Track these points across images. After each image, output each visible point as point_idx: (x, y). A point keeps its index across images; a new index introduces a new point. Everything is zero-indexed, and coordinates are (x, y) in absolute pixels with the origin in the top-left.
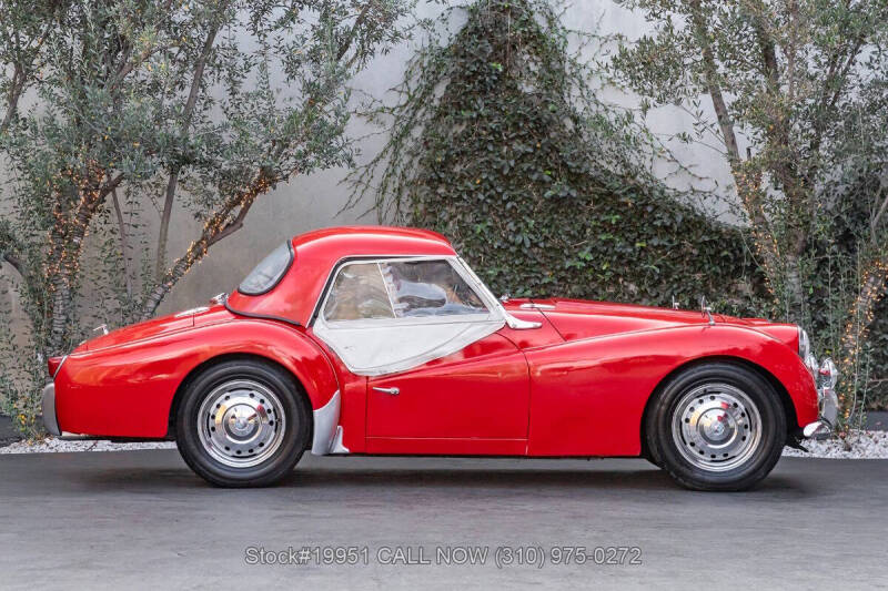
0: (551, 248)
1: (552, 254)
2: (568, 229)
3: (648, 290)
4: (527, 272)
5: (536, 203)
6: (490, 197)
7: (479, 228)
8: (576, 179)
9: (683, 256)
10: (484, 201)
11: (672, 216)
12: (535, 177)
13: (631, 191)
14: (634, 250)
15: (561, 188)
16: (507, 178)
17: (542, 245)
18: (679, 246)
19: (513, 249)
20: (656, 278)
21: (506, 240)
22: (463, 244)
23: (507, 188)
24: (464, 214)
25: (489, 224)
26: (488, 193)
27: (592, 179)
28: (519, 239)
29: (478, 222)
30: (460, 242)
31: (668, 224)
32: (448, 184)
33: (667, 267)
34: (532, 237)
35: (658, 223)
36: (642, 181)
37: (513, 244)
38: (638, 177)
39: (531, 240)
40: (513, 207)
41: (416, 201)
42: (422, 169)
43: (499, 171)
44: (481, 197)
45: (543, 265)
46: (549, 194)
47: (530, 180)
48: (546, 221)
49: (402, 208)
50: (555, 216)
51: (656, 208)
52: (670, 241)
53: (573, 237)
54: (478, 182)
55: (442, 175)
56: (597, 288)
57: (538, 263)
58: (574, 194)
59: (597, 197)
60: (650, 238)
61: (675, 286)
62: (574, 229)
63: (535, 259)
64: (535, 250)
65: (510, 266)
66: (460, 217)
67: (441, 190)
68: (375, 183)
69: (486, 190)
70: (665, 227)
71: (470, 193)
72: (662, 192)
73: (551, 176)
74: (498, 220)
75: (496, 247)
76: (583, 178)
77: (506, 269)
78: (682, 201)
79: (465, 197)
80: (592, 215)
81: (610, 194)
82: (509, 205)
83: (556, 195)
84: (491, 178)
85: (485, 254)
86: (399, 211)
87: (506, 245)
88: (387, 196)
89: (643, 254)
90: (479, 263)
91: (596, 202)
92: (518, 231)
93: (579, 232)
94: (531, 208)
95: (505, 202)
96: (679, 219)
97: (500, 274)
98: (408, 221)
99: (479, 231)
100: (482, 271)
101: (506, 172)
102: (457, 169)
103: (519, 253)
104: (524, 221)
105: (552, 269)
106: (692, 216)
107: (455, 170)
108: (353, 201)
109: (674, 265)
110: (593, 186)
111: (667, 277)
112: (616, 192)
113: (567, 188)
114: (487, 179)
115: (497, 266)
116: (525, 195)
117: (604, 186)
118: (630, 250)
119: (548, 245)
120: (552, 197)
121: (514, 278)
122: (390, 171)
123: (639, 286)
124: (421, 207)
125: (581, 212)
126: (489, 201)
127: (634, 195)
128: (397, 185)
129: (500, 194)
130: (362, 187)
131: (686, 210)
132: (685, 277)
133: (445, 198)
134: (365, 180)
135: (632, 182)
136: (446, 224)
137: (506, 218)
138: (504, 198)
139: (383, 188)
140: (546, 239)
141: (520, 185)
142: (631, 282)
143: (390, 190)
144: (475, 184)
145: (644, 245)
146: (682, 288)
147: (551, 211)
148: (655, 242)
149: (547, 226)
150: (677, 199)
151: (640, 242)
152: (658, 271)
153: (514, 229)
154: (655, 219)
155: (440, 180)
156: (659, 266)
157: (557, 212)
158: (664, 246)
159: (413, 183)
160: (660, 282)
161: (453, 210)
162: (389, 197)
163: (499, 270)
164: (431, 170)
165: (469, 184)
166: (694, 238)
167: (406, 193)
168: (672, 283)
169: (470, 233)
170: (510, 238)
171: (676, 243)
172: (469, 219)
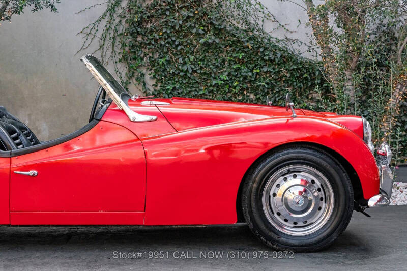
0: (204, 74)
1: (205, 77)
2: (214, 61)
3: (261, 98)
4: (191, 88)
5: (196, 47)
6: (168, 43)
7: (161, 61)
8: (218, 32)
9: (281, 78)
10: (165, 45)
11: (275, 54)
12: (194, 31)
13: (250, 39)
14: (253, 75)
15: (210, 37)
16: (178, 32)
17: (199, 71)
18: (279, 72)
19: (182, 74)
20: (266, 91)
21: (178, 69)
22: (153, 71)
23: (178, 37)
24: (153, 53)
25: (168, 59)
26: (167, 41)
27: (228, 32)
28: (185, 68)
29: (161, 58)
30: (151, 70)
31: (273, 58)
32: (143, 35)
33: (272, 84)
34: (193, 67)
35: (267, 58)
36: (257, 33)
37: (182, 71)
38: (255, 31)
39: (192, 68)
40: (182, 49)
41: (124, 45)
42: (127, 26)
43: (173, 27)
44: (163, 43)
45: (200, 83)
46: (202, 41)
47: (191, 33)
48: (201, 58)
49: (115, 49)
50: (207, 54)
51: (265, 49)
52: (274, 69)
53: (217, 67)
54: (161, 34)
55: (139, 30)
56: (231, 96)
57: (197, 82)
58: (217, 41)
59: (231, 43)
60: (262, 67)
61: (277, 95)
62: (218, 62)
63: (195, 80)
64: (195, 75)
65: (180, 84)
66: (150, 55)
67: (140, 39)
68: (99, 34)
69: (166, 39)
70: (271, 61)
71: (156, 41)
72: (269, 40)
73: (204, 30)
74: (173, 57)
75: (171, 73)
76: (223, 31)
77: (177, 86)
78: (281, 45)
79: (153, 43)
80: (228, 54)
81: (239, 41)
82: (179, 48)
83: (206, 41)
84: (169, 31)
85: (165, 76)
86: (114, 51)
87: (177, 71)
88: (107, 42)
89: (258, 76)
90: (162, 82)
91: (231, 46)
92: (185, 63)
93: (221, 64)
94: (193, 49)
95: (177, 46)
96: (279, 56)
97: (174, 89)
98: (120, 57)
99: (161, 63)
100: (164, 87)
101: (177, 28)
102: (149, 26)
103: (185, 77)
104: (188, 57)
105: (205, 86)
106: (286, 54)
107: (147, 27)
108: (87, 44)
109: (276, 83)
110: (229, 36)
111: (272, 90)
112: (242, 40)
113: (213, 37)
114: (166, 32)
115: (173, 84)
116: (189, 41)
117: (235, 36)
118: (250, 74)
119: (202, 72)
120: (205, 43)
121: (183, 91)
122: (108, 27)
123: (256, 95)
124: (127, 49)
125: (222, 52)
126: (167, 45)
127: (253, 42)
128: (112, 35)
129: (174, 41)
130: (90, 37)
131: (283, 50)
132: (282, 90)
133: (141, 43)
134: (93, 32)
135: (251, 34)
136: (142, 59)
137: (178, 55)
138: (176, 43)
139: (104, 37)
140: (201, 68)
141: (186, 36)
142: (251, 93)
143: (108, 38)
144: (159, 35)
145: (258, 71)
146: (281, 96)
147: (204, 51)
148: (265, 69)
149: (201, 60)
150: (277, 44)
151: (257, 69)
152: (266, 86)
153: (182, 62)
154: (265, 56)
155: (138, 33)
156: (267, 84)
157: (208, 52)
158: (270, 72)
159: (121, 34)
160: (268, 93)
161: (147, 51)
162: (108, 43)
163: (173, 86)
164: (133, 26)
165: (156, 35)
166: (288, 67)
167: (118, 39)
168: (275, 93)
169: (156, 64)
170: (180, 67)
171: (277, 70)
172: (156, 56)
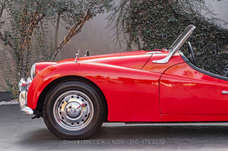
1: (170, 39)
2: (175, 31)
3: (200, 49)
4: (163, 45)
5: (165, 24)
6: (151, 22)
7: (148, 32)
8: (177, 16)
9: (210, 39)
10: (149, 23)
11: (207, 26)
12: (165, 16)
13: (194, 19)
14: (195, 37)
15: (172, 19)
16: (156, 16)
17: (167, 36)
18: (209, 36)
19: (158, 38)
20: (202, 45)
21: (156, 35)
22: (143, 37)
23: (156, 19)
24: (143, 28)
25: (151, 30)
26: (150, 21)
27: (182, 16)
28: (160, 35)
29: (147, 30)
30: (142, 36)
31: (206, 29)
32: (138, 19)
33: (205, 42)
34: (164, 34)
35: (203, 29)
36: (197, 16)
37: (158, 36)
38: (196, 15)
39: (164, 35)
40: (158, 25)
41: (128, 24)
42: (130, 14)
43: (153, 14)
44: (148, 22)
45: (168, 42)
46: (169, 21)
47: (163, 17)
48: (168, 29)
49: (124, 26)
50: (171, 27)
51: (202, 24)
52: (207, 34)
53: (176, 34)
54: (147, 18)
55: (136, 16)
56: (184, 49)
57: (166, 42)
58: (177, 20)
59: (183, 21)
60: (200, 33)
61: (208, 48)
62: (177, 31)
63: (165, 41)
64: (165, 38)
65: (157, 43)
66: (141, 29)
67: (136, 21)
68: (116, 19)
69: (150, 20)
70: (205, 30)
71: (144, 21)
72: (203, 19)
73: (169, 15)
74: (153, 29)
75: (153, 37)
76: (179, 15)
77: (156, 44)
78: (210, 22)
79: (143, 22)
80: (182, 27)
81: (187, 20)
82: (157, 25)
83: (171, 21)
84: (151, 16)
85: (150, 40)
86: (123, 27)
87: (156, 37)
88: (119, 23)
89: (198, 38)
90: (148, 42)
91: (183, 23)
92: (160, 32)
93: (178, 32)
94: (163, 25)
95: (155, 24)
96: (209, 27)
97: (155, 46)
98: (126, 30)
99: (148, 33)
100: (149, 45)
101: (155, 14)
102: (141, 14)
103: (160, 39)
104: (161, 29)
105: (170, 44)
106: (213, 26)
107: (140, 14)
108: (109, 24)
109: (207, 41)
110: (182, 18)
111: (205, 45)
112: (190, 19)
113: (175, 19)
114: (150, 17)
115: (153, 43)
116: (162, 21)
117: (186, 18)
118: (194, 37)
119: (169, 36)
120: (170, 22)
121: (159, 47)
122: (120, 15)
123: (196, 48)
124: (130, 26)
125: (179, 26)
126: (150, 23)
127: (195, 20)
128: (122, 19)
129: (154, 21)
130: (112, 20)
131: (211, 24)
132: (211, 45)
133: (137, 23)
134: (113, 18)
135: (194, 16)
136: (137, 31)
137: (156, 28)
138: (155, 22)
139: (118, 20)
140: (168, 34)
141: (160, 18)
142: (194, 47)
143: (120, 20)
144: (146, 18)
146: (210, 48)
147: (169, 26)
148: (202, 34)
149: (168, 31)
150: (209, 21)
151: (197, 34)
152: (203, 43)
153: (158, 32)
154: (201, 28)
155: (136, 18)
156: (203, 42)
157: (171, 26)
158: (204, 36)
159: (127, 18)
160: (203, 47)
161: (140, 26)
162: (120, 23)
163: (154, 44)
164: (133, 14)
165: (144, 18)
166: (214, 33)
167: (125, 21)
168: (207, 47)
169: (145, 33)
170: (157, 35)
171: (208, 35)
172: (145, 29)
